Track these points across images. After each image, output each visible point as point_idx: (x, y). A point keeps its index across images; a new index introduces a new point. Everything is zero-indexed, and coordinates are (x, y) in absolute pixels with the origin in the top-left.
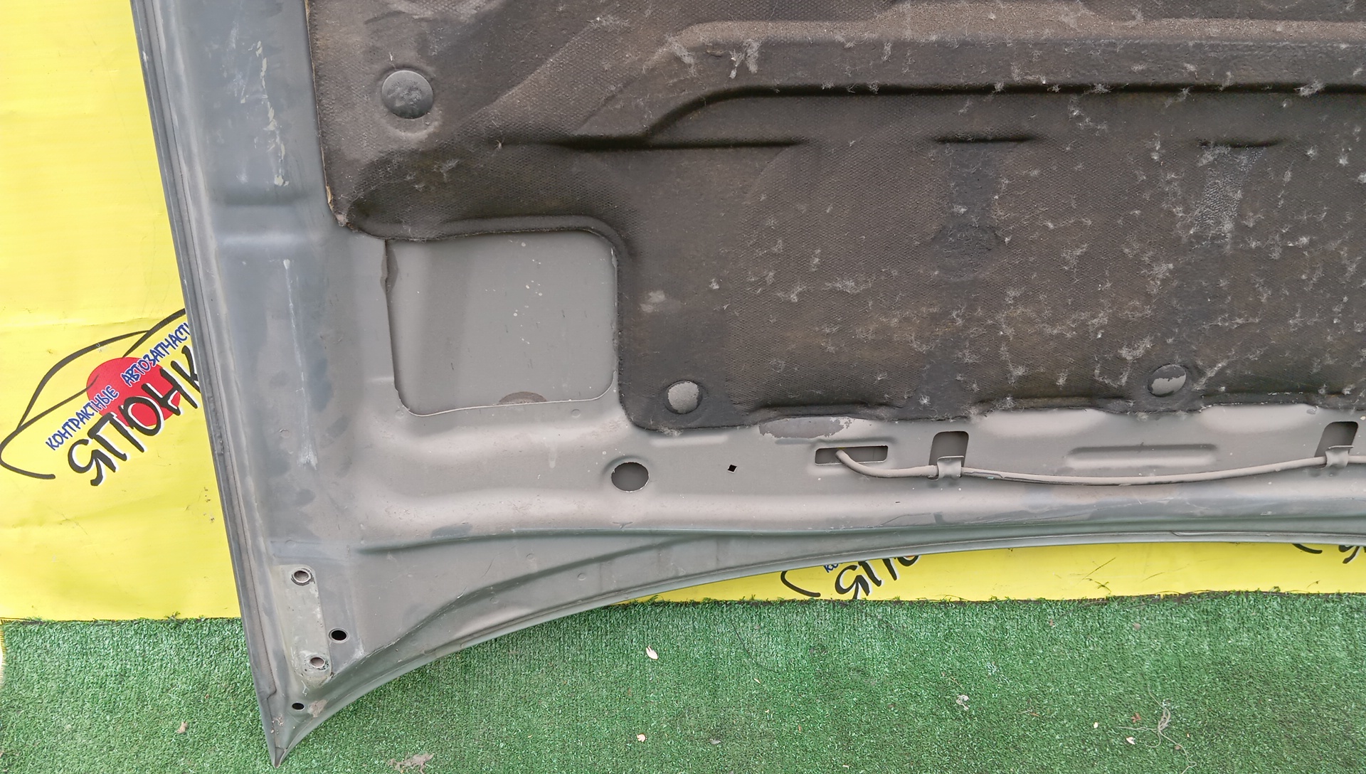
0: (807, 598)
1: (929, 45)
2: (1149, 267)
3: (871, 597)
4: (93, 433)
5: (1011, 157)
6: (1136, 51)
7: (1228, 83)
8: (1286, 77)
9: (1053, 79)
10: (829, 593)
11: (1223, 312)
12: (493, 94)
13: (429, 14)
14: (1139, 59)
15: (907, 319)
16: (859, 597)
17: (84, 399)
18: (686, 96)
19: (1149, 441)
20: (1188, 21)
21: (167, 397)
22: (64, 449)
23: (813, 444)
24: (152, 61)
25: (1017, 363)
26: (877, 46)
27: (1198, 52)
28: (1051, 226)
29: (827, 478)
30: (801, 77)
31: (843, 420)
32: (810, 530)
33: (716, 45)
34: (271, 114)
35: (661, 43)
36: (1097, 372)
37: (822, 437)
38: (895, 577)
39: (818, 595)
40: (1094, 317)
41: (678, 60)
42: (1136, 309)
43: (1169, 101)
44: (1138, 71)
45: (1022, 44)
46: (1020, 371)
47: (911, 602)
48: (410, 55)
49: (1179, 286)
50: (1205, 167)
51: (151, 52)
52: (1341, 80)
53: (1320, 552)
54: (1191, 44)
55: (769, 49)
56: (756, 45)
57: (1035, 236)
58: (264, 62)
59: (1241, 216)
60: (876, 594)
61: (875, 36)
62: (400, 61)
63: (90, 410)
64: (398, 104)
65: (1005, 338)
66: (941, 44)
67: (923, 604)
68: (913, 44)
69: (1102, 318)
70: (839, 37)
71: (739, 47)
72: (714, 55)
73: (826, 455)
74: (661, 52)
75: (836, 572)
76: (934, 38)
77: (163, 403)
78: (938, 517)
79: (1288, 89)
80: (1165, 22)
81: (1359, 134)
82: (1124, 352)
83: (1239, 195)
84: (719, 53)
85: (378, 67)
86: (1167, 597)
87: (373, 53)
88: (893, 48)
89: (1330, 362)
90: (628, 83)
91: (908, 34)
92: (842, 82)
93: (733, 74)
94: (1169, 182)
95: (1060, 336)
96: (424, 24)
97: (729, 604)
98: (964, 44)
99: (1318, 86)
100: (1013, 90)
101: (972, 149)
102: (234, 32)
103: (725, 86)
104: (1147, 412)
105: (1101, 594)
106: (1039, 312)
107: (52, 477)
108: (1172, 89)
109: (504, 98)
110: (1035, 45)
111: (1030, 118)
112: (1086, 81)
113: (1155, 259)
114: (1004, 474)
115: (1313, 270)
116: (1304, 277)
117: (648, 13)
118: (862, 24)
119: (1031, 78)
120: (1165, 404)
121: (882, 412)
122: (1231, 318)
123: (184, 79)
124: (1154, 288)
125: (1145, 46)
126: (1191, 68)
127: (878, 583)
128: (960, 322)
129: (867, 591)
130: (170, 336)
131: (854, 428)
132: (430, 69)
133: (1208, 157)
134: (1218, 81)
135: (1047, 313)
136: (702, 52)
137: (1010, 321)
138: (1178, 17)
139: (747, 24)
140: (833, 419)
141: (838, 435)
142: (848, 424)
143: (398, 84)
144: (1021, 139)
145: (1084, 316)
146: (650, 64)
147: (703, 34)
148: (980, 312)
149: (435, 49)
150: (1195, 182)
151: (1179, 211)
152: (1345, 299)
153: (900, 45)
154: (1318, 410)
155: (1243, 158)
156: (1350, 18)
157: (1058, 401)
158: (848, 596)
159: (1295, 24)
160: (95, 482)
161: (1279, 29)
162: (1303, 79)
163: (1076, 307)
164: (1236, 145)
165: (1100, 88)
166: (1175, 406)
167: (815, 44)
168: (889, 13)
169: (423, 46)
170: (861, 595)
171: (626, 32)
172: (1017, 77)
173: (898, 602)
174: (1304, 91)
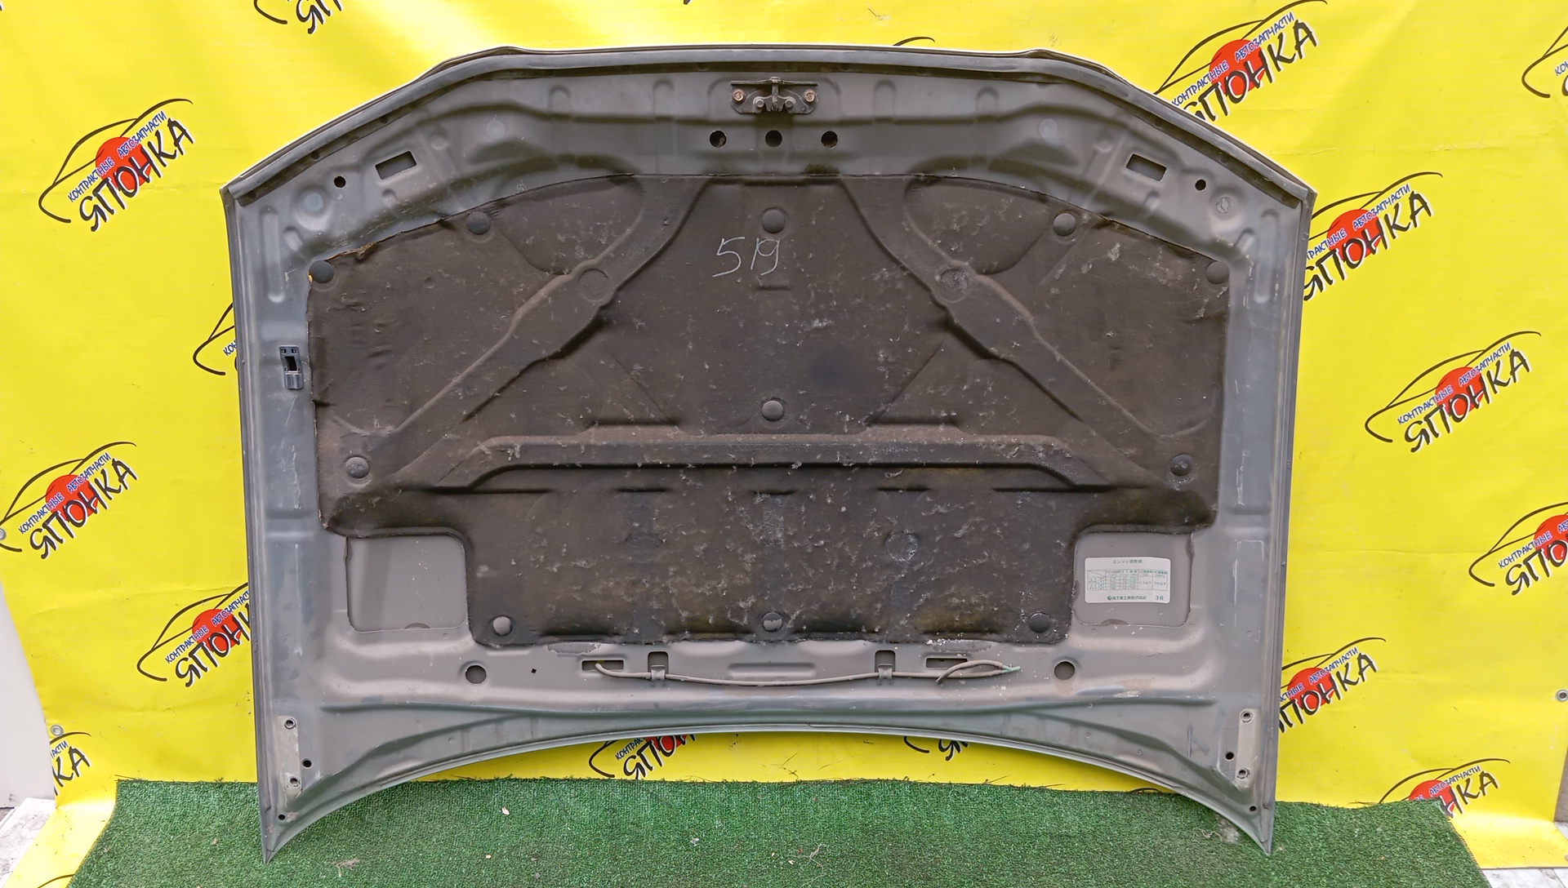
0: (606, 778)
1: (603, 446)
2: (742, 556)
3: (647, 778)
4: (191, 654)
5: (659, 499)
6: (704, 449)
7: (753, 463)
8: (783, 460)
9: (666, 461)
10: (620, 775)
11: (791, 582)
12: (397, 467)
13: (368, 433)
14: (706, 452)
15: (618, 583)
16: (639, 779)
17: (190, 633)
18: (488, 469)
19: (774, 660)
20: (730, 435)
21: (234, 633)
22: (174, 663)
23: (579, 658)
24: (247, 454)
25: (684, 609)
26: (578, 446)
27: (735, 448)
28: (684, 533)
29: (589, 679)
30: (543, 460)
31: (596, 644)
32: (581, 711)
33: (501, 446)
34: (296, 476)
35: (476, 445)
36: (729, 615)
37: (584, 653)
38: (661, 765)
39: (613, 776)
40: (719, 583)
41: (483, 452)
42: (741, 579)
43: (730, 472)
44: (705, 458)
45: (648, 446)
46: (685, 614)
47: (671, 782)
48: (359, 451)
49: (762, 568)
50: (759, 504)
51: (247, 451)
52: (811, 461)
53: (928, 752)
54: (730, 445)
55: (525, 448)
56: (519, 446)
57: (678, 539)
58: (295, 454)
59: (786, 529)
60: (650, 776)
61: (576, 442)
62: (354, 454)
63: (192, 640)
64: (353, 472)
65: (673, 594)
66: (608, 446)
67: (679, 784)
68: (595, 446)
69: (723, 584)
70: (559, 443)
71: (512, 447)
72: (501, 450)
73: (587, 665)
74: (475, 450)
75: (623, 760)
76: (605, 443)
77: (231, 637)
78: (656, 705)
79: (787, 466)
80: (717, 436)
81: (834, 487)
82: (742, 605)
83: (782, 519)
84: (503, 449)
85: (345, 456)
86: (836, 782)
87: (343, 450)
88: (585, 448)
89: (859, 612)
90: (460, 463)
91: (592, 441)
92: (563, 462)
93: (510, 459)
94: (742, 512)
95: (703, 594)
96: (366, 438)
97: (556, 780)
98: (619, 446)
99: (800, 464)
100: (646, 467)
101: (638, 495)
102: (283, 442)
103: (507, 464)
104: (765, 641)
105: (792, 779)
106: (689, 581)
107: (165, 680)
108: (728, 466)
109: (402, 470)
110: (654, 446)
111: (663, 480)
112: (683, 462)
113: (745, 552)
114: (690, 678)
115: (834, 559)
116: (829, 562)
117: (469, 433)
118: (572, 437)
119: (655, 461)
120: (773, 637)
121: (616, 638)
122: (796, 585)
123: (260, 462)
124: (748, 567)
125: (707, 447)
126: (733, 456)
127: (651, 769)
128: (647, 585)
129: (644, 774)
130: (240, 597)
131: (602, 648)
132: (368, 457)
133: (758, 499)
134: (749, 462)
135: (693, 581)
136: (493, 448)
137: (675, 585)
138: (725, 433)
139: (516, 437)
140: (591, 644)
141: (593, 652)
142: (599, 647)
143: (352, 464)
144: (661, 490)
145: (714, 582)
146: (471, 454)
147: (495, 442)
148: (657, 580)
149: (370, 448)
150: (757, 513)
151: (751, 526)
152: (856, 575)
153: (588, 447)
154: (869, 643)
155: (778, 500)
156: (811, 432)
157: (717, 635)
158: (633, 777)
159: (783, 436)
160: (188, 685)
161: (774, 438)
162: (792, 461)
163: (708, 577)
164: (773, 493)
165: (690, 466)
166: (780, 638)
167: (548, 446)
168: (584, 433)
169: (365, 447)
170: (641, 777)
171: (458, 440)
172: (647, 460)
173: (663, 782)
174: (794, 466)
